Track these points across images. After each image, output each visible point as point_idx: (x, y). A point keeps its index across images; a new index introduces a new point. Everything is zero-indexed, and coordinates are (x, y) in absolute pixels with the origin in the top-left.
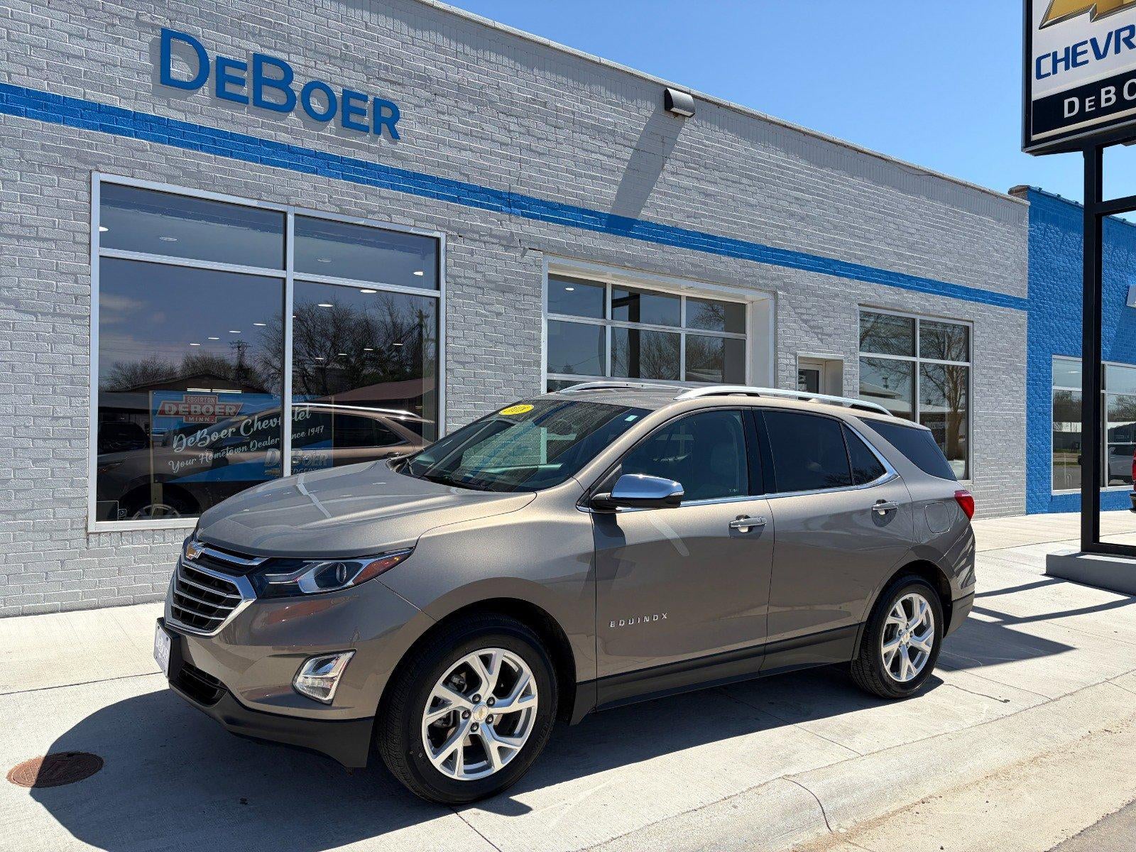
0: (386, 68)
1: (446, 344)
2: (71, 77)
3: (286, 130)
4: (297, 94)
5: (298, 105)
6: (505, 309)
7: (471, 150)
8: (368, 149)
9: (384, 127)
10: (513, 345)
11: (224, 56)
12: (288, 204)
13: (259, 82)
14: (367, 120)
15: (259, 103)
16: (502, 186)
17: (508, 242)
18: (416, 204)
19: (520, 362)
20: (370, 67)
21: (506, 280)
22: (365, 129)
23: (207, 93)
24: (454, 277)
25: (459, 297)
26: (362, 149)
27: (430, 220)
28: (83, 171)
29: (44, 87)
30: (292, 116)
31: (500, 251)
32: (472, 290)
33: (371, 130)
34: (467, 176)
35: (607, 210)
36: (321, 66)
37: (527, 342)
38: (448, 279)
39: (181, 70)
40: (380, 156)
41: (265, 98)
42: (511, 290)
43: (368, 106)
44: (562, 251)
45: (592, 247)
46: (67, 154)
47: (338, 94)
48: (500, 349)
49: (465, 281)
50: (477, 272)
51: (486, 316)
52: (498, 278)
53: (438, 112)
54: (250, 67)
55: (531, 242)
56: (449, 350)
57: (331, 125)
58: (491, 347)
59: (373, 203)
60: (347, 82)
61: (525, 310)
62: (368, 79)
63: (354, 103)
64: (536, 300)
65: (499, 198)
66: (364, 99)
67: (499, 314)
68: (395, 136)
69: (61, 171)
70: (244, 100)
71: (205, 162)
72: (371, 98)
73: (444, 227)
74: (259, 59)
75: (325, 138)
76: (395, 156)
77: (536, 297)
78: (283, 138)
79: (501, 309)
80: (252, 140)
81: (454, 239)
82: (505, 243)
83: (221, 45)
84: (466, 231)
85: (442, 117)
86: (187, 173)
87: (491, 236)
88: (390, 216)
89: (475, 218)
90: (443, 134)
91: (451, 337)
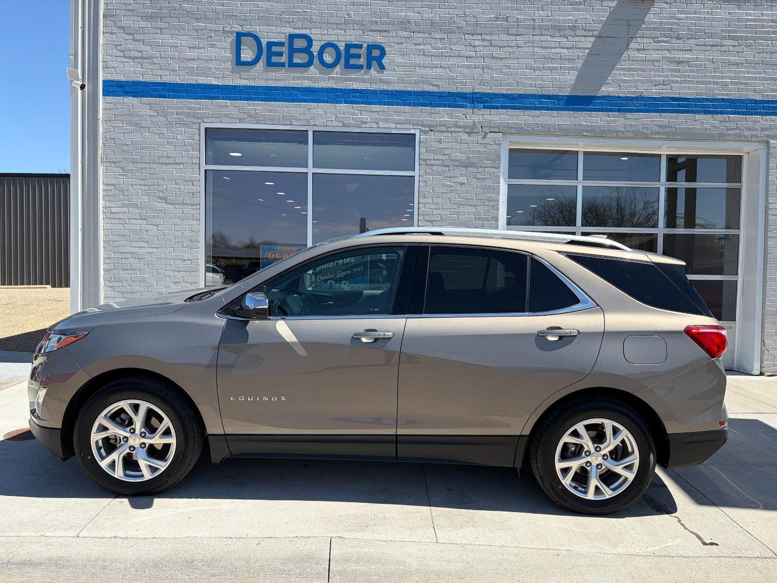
0: (376, 22)
1: (418, 208)
2: (191, 71)
3: (307, 79)
4: (315, 54)
5: (316, 61)
6: (468, 179)
7: (441, 67)
8: (363, 81)
9: (374, 63)
10: (474, 206)
11: (272, 40)
12: (309, 125)
13: (292, 51)
14: (362, 61)
15: (292, 64)
16: (468, 89)
17: (471, 130)
18: (396, 112)
19: (479, 219)
20: (365, 24)
21: (468, 158)
22: (360, 67)
23: (261, 65)
24: (425, 160)
25: (430, 174)
26: (357, 81)
27: (407, 122)
28: (197, 123)
29: (178, 80)
30: (312, 67)
31: (465, 137)
32: (440, 168)
33: (365, 67)
34: (438, 86)
35: (566, 92)
36: (331, 32)
37: (486, 203)
38: (421, 162)
39: (247, 55)
40: (371, 83)
41: (295, 61)
42: (473, 165)
43: (363, 51)
44: (520, 131)
45: (549, 124)
46: (188, 115)
47: (342, 48)
48: (462, 209)
49: (433, 162)
50: (444, 155)
51: (451, 186)
52: (462, 157)
53: (415, 44)
54: (287, 44)
55: (491, 127)
56: (421, 212)
57: (338, 69)
58: (455, 209)
59: (365, 117)
60: (348, 38)
61: (484, 179)
62: (363, 33)
63: (353, 51)
64: (496, 170)
65: (464, 98)
66: (360, 47)
67: (462, 184)
68: (382, 67)
69: (185, 125)
70: (282, 65)
71: (260, 107)
72: (365, 46)
73: (418, 125)
74: (292, 37)
75: (333, 78)
76: (381, 81)
77: (496, 168)
78: (307, 84)
79: (464, 180)
80: (287, 88)
81: (426, 133)
82: (468, 130)
83: (269, 34)
84: (436, 126)
85: (418, 47)
86: (250, 116)
87: (457, 127)
88: (377, 123)
89: (443, 115)
90: (419, 60)
91: (422, 203)
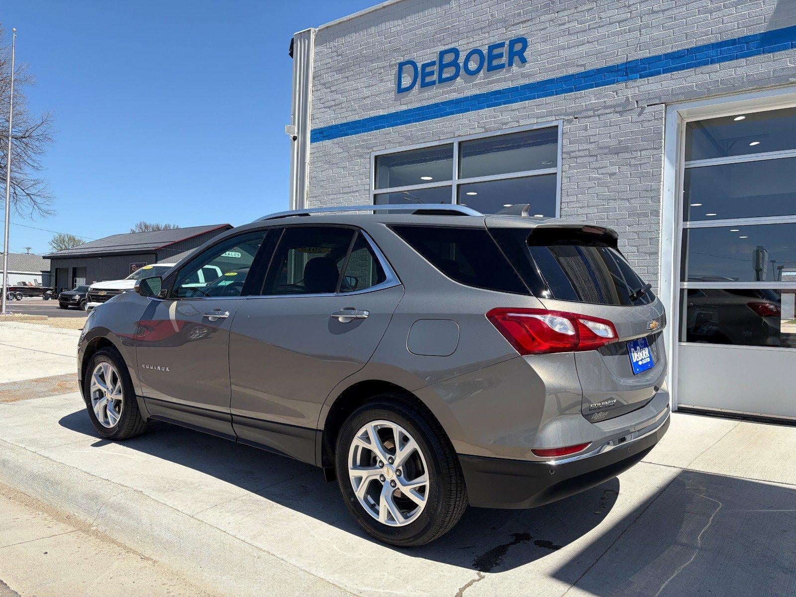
0: (519, 15)
1: (561, 209)
2: (365, 108)
3: (454, 91)
4: (461, 65)
5: (462, 71)
6: (619, 168)
7: (588, 42)
8: (505, 80)
9: (516, 58)
10: (627, 199)
11: (426, 62)
12: (454, 137)
13: (442, 67)
14: (504, 60)
15: (441, 80)
16: (620, 60)
17: (623, 108)
18: (538, 106)
19: (634, 215)
20: (507, 20)
21: (620, 142)
22: (502, 66)
23: (417, 88)
24: (568, 153)
25: (574, 168)
26: (499, 82)
27: (549, 114)
28: (368, 153)
29: (357, 118)
30: (458, 79)
31: (616, 118)
32: (586, 160)
33: (507, 65)
34: (584, 65)
35: (762, 28)
36: (476, 38)
37: (644, 194)
38: (564, 156)
39: (406, 82)
40: (512, 81)
41: (444, 76)
42: (626, 149)
43: (505, 50)
44: (691, 96)
45: (734, 78)
46: (362, 147)
47: (485, 52)
48: (612, 204)
49: (578, 154)
50: (591, 143)
51: (599, 179)
52: (613, 143)
53: (560, 25)
54: (438, 63)
55: (650, 99)
56: (563, 213)
57: (481, 74)
58: (604, 205)
59: (506, 117)
60: (492, 40)
61: (641, 164)
62: (506, 30)
63: (496, 52)
64: (655, 152)
65: (615, 71)
66: (502, 45)
67: (612, 174)
68: (524, 61)
69: (361, 156)
70: (433, 83)
71: (414, 128)
72: (507, 42)
73: (561, 115)
74: (442, 54)
75: (476, 85)
76: (524, 76)
77: (656, 149)
78: (454, 96)
79: (615, 169)
80: (437, 105)
81: (570, 122)
82: (620, 109)
83: (426, 56)
84: (580, 112)
85: (562, 27)
86: (407, 138)
87: (606, 107)
88: (518, 122)
89: (590, 97)
90: (562, 41)
91: (565, 202)
